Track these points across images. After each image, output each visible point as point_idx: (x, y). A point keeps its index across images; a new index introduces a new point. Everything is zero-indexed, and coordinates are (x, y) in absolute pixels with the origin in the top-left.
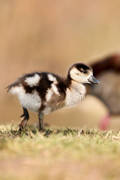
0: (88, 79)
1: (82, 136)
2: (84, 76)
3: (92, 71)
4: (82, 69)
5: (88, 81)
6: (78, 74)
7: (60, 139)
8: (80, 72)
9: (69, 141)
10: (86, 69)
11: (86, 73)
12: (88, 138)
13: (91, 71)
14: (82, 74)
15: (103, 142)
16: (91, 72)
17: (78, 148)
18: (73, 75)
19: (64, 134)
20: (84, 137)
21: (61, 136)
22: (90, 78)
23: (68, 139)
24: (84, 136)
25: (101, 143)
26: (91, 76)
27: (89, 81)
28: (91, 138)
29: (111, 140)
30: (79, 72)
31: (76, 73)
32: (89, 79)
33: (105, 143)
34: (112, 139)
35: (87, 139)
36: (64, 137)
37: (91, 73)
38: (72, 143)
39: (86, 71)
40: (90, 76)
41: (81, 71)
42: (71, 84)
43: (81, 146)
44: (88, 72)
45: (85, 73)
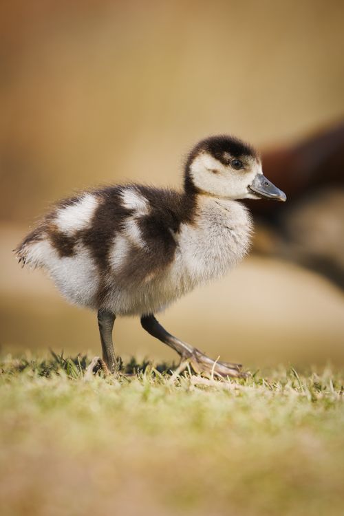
0: (249, 186)
1: (98, 379)
2: (234, 177)
3: (259, 159)
4: (227, 156)
5: (247, 192)
6: (215, 172)
7: (30, 386)
8: (221, 164)
9: (57, 393)
10: (241, 155)
11: (242, 166)
12: (117, 384)
13: (255, 162)
14: (229, 171)
15: (163, 397)
16: (258, 162)
17: (83, 415)
18: (201, 177)
19: (43, 372)
20: (104, 381)
21: (32, 378)
22: (254, 182)
23: (54, 388)
24: (105, 377)
25: (156, 401)
26: (258, 175)
27: (252, 192)
28: (126, 383)
29: (187, 391)
30: (217, 165)
31: (209, 170)
32: (251, 184)
33: (169, 398)
34: (192, 388)
35: (112, 387)
36: (42, 382)
37: (257, 165)
38: (65, 399)
39: (241, 159)
40: (254, 178)
41: (225, 163)
42: (195, 207)
43: (94, 407)
44: (247, 164)
45: (239, 166)
